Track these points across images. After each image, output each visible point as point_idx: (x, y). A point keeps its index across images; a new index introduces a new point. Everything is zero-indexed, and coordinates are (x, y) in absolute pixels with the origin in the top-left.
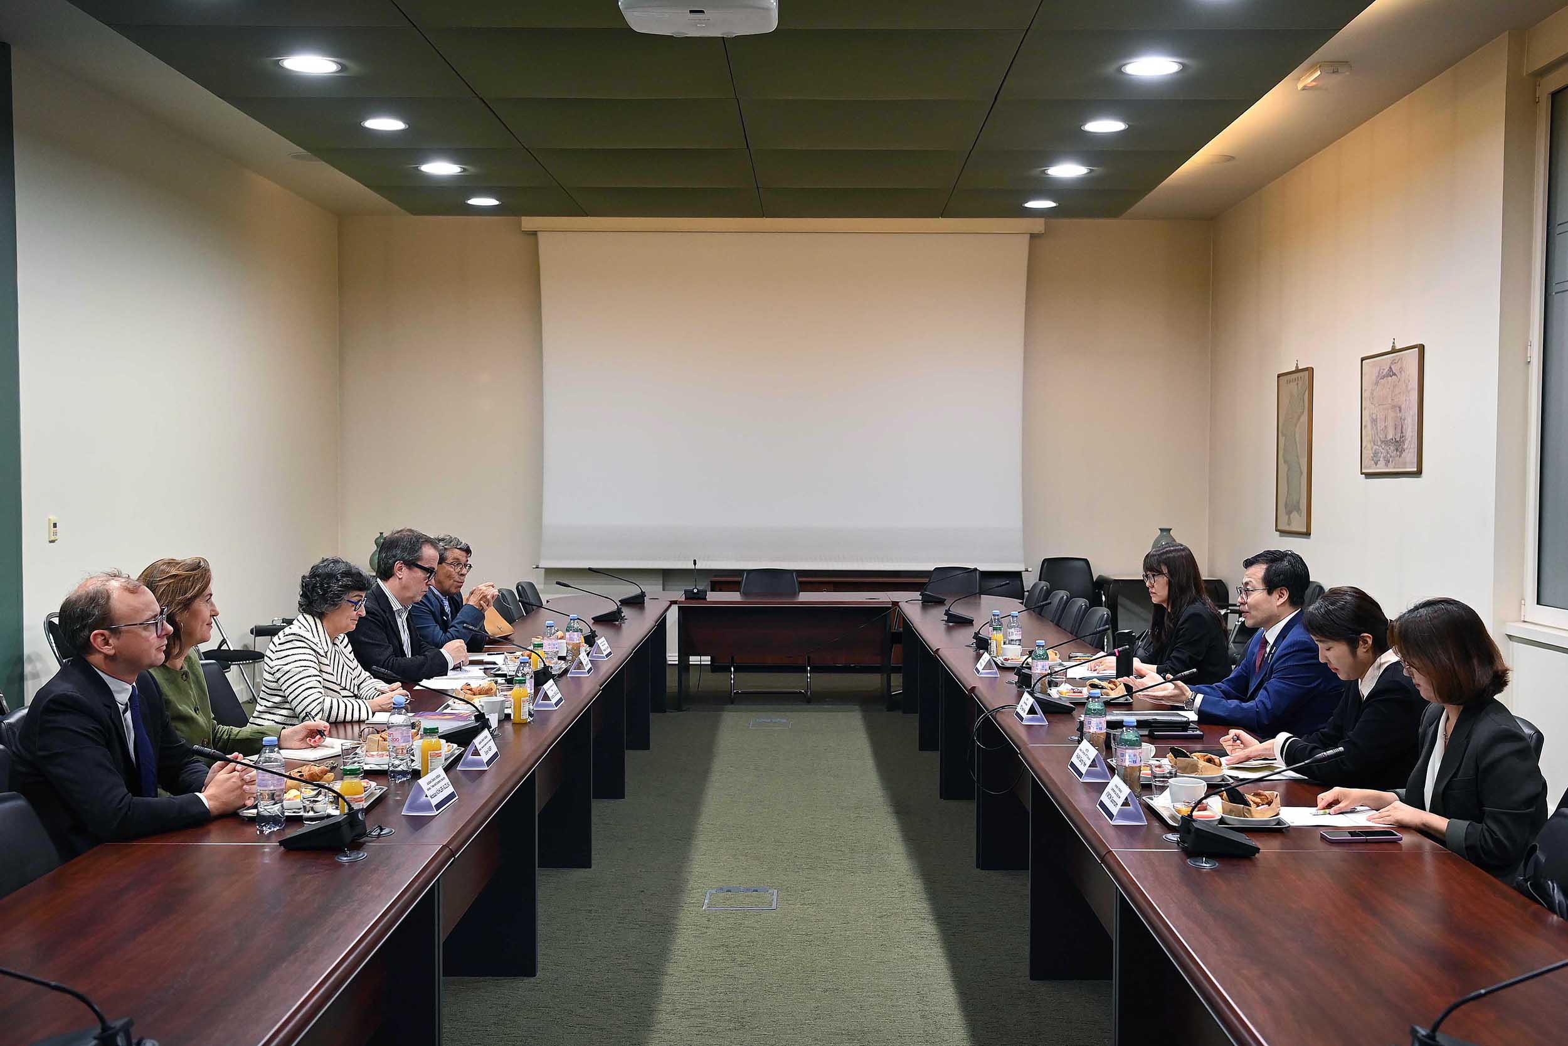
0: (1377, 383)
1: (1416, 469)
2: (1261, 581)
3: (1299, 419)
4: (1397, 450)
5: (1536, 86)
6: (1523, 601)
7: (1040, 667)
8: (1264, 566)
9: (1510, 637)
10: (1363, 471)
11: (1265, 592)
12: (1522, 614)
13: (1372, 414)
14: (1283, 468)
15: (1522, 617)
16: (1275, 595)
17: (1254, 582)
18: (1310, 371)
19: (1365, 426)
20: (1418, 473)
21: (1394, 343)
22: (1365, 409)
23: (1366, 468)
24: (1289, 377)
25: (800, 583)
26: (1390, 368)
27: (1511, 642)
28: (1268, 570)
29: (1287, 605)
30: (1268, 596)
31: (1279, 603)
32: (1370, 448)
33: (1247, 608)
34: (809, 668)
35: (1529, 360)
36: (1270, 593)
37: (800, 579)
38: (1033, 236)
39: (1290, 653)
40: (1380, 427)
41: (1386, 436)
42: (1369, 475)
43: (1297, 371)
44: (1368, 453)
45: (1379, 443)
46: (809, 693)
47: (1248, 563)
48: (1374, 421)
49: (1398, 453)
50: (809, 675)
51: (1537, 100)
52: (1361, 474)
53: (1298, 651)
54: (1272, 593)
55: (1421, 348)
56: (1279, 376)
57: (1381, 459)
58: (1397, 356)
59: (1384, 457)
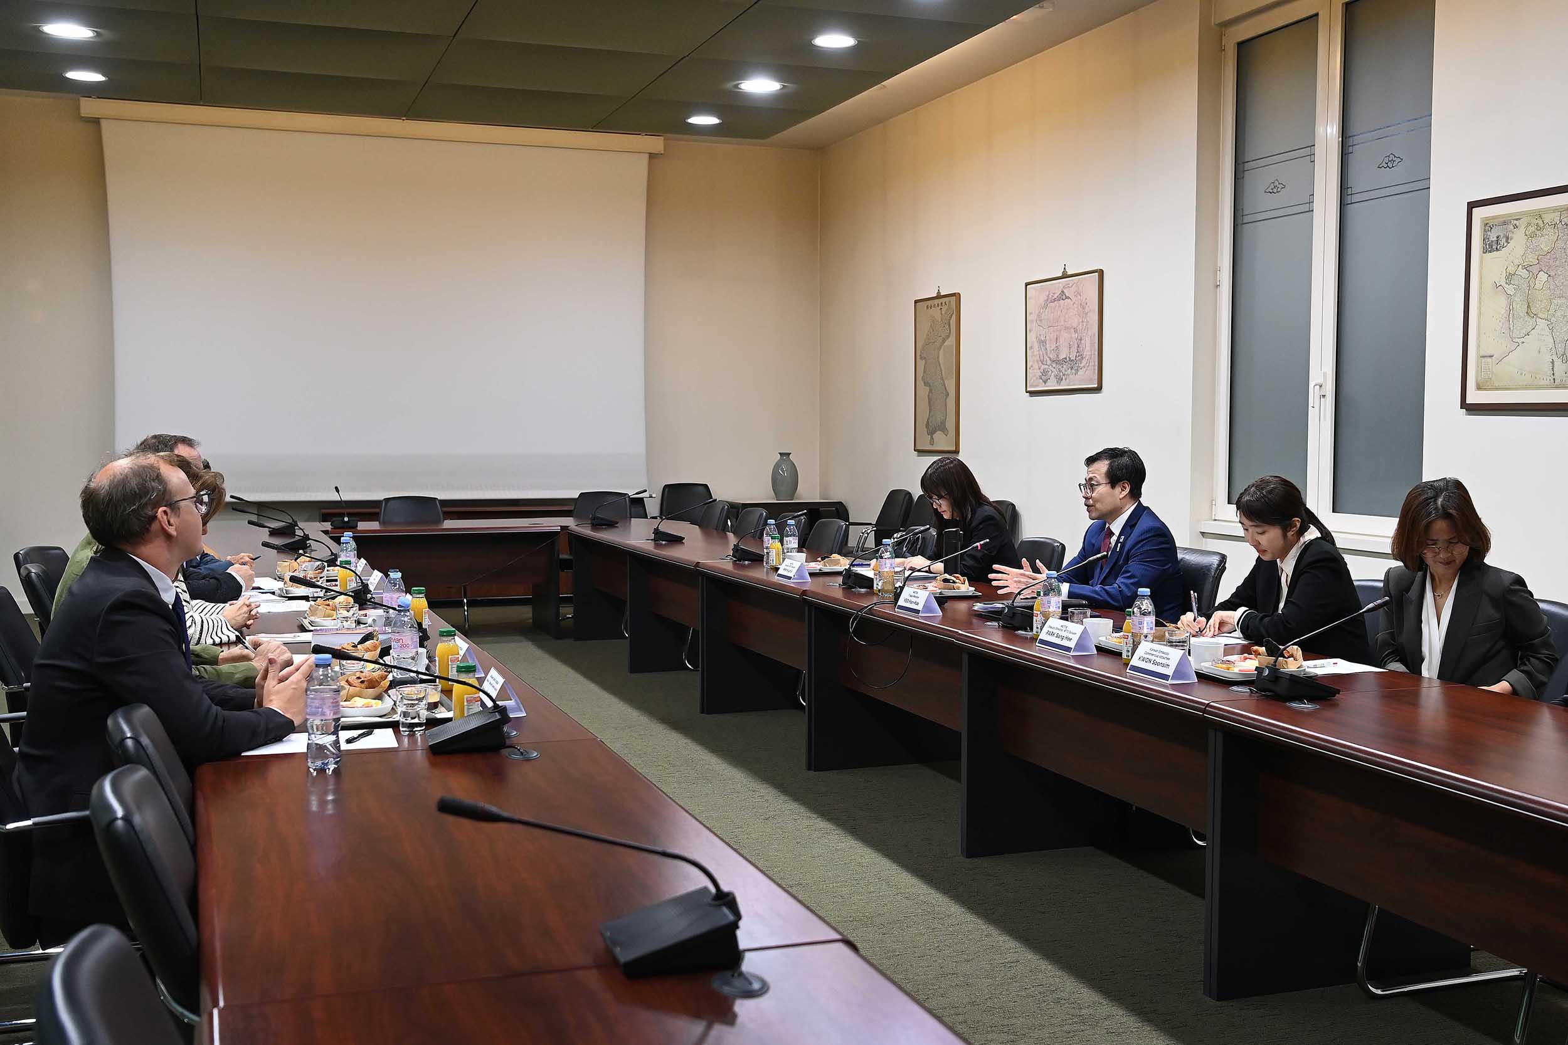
0: (1046, 306)
1: (1096, 386)
2: (1103, 475)
3: (944, 341)
4: (1072, 368)
5: (1222, 36)
6: (1214, 502)
7: (888, 565)
8: (1107, 462)
9: (1203, 533)
10: (1028, 390)
11: (1109, 486)
12: (1214, 513)
13: (1040, 335)
14: (924, 391)
15: (1213, 516)
16: (1118, 489)
17: (1098, 477)
18: (957, 296)
19: (1031, 348)
20: (1099, 389)
21: (1065, 269)
22: (1030, 331)
23: (1031, 386)
24: (929, 303)
25: (445, 513)
26: (1063, 292)
27: (1204, 539)
28: (1110, 465)
29: (1128, 497)
30: (1111, 490)
31: (1121, 496)
32: (1037, 367)
33: (1091, 502)
34: (465, 600)
35: (1218, 284)
36: (1113, 487)
37: (445, 509)
38: (652, 156)
39: (1146, 539)
40: (1050, 347)
41: (1058, 356)
42: (1033, 394)
43: (939, 296)
44: (1035, 372)
45: (1049, 362)
46: (467, 626)
47: (1090, 461)
48: (1042, 343)
49: (1073, 371)
50: (466, 608)
51: (1223, 48)
52: (1027, 392)
53: (1154, 536)
54: (1115, 487)
55: (1101, 273)
56: (916, 302)
57: (1052, 376)
58: (1072, 280)
59: (1056, 376)
